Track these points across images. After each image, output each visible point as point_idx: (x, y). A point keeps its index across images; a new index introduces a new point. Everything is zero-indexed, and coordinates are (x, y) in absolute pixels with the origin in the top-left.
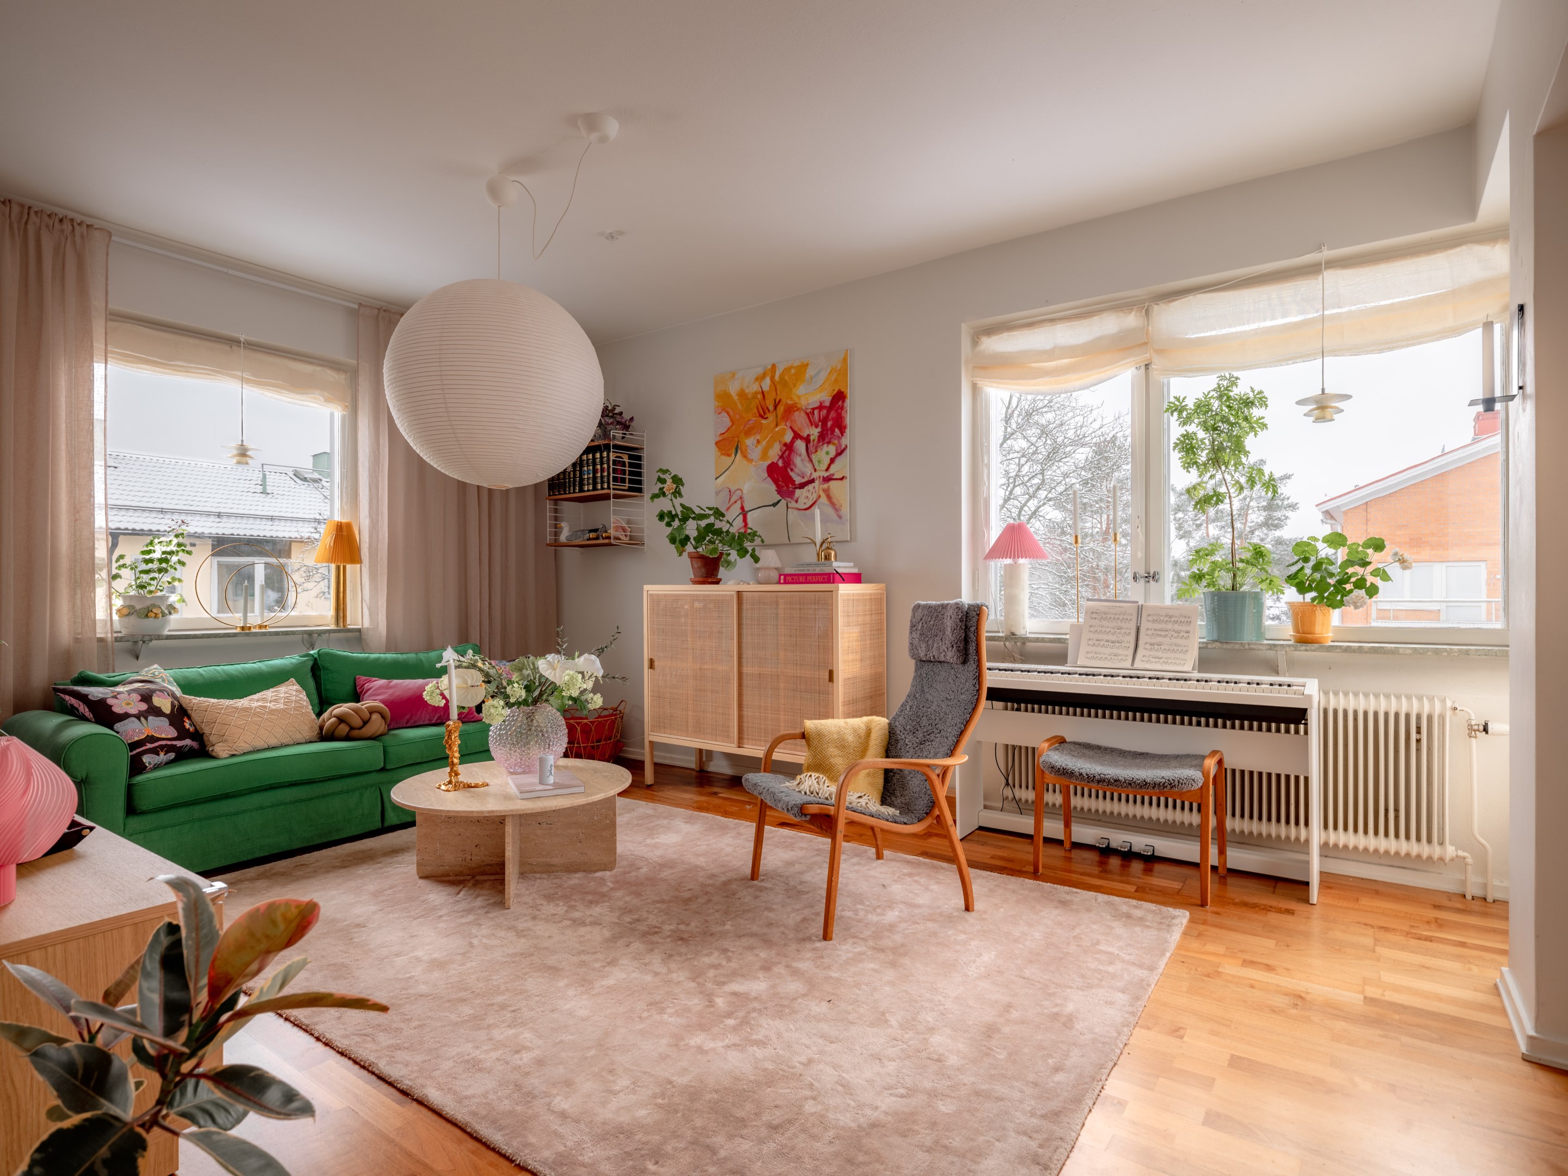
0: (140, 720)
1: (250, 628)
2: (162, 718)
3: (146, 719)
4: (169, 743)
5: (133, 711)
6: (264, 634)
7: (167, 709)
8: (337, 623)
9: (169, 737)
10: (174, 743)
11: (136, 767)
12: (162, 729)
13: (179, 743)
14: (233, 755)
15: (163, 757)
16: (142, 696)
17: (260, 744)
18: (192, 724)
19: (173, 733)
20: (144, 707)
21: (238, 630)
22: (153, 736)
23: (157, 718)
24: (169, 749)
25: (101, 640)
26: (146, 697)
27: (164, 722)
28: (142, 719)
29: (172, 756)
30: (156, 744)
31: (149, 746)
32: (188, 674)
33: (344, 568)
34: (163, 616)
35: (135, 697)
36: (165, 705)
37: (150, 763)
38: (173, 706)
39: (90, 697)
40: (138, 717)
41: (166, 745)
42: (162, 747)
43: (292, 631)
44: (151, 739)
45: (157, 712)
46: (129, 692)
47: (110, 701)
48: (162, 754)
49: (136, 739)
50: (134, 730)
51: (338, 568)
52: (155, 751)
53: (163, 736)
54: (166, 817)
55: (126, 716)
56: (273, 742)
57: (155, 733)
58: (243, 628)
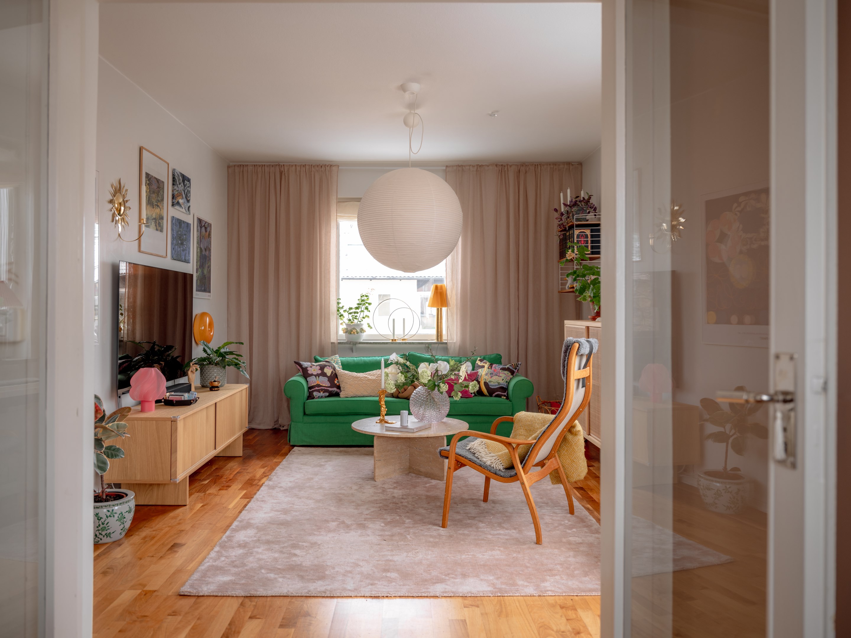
0: (316, 377)
1: (395, 340)
2: (325, 378)
3: (319, 377)
4: (326, 388)
5: (315, 373)
6: (406, 343)
7: (329, 374)
8: (438, 339)
9: (326, 386)
10: (328, 389)
11: (310, 396)
12: (324, 382)
13: (330, 389)
14: (347, 397)
15: (322, 394)
16: (320, 367)
17: (359, 394)
18: (338, 382)
19: (328, 384)
20: (320, 372)
21: (390, 341)
22: (319, 384)
23: (323, 377)
24: (325, 391)
25: (332, 343)
26: (322, 368)
27: (326, 379)
28: (317, 377)
29: (327, 394)
30: (320, 388)
31: (317, 388)
32: (349, 360)
33: (441, 309)
34: (357, 333)
35: (318, 367)
36: (328, 371)
37: (316, 396)
38: (332, 372)
39: (303, 366)
40: (316, 376)
41: (324, 389)
42: (322, 390)
43: (413, 342)
44: (318, 386)
45: (324, 374)
46: (317, 365)
47: (309, 369)
48: (322, 393)
49: (313, 385)
50: (313, 381)
51: (438, 309)
52: (319, 391)
53: (324, 385)
54: (317, 419)
55: (312, 375)
56: (366, 394)
57: (321, 383)
58: (392, 340)
